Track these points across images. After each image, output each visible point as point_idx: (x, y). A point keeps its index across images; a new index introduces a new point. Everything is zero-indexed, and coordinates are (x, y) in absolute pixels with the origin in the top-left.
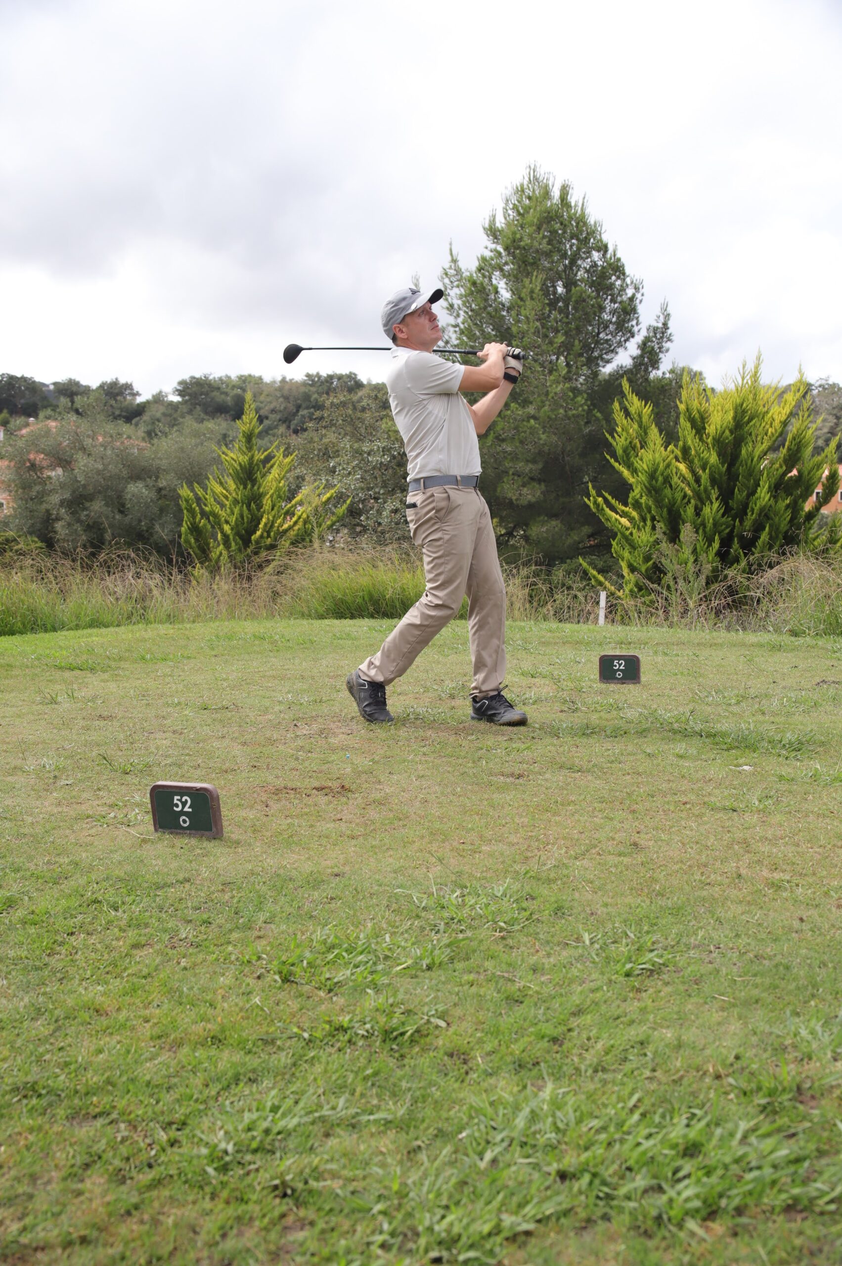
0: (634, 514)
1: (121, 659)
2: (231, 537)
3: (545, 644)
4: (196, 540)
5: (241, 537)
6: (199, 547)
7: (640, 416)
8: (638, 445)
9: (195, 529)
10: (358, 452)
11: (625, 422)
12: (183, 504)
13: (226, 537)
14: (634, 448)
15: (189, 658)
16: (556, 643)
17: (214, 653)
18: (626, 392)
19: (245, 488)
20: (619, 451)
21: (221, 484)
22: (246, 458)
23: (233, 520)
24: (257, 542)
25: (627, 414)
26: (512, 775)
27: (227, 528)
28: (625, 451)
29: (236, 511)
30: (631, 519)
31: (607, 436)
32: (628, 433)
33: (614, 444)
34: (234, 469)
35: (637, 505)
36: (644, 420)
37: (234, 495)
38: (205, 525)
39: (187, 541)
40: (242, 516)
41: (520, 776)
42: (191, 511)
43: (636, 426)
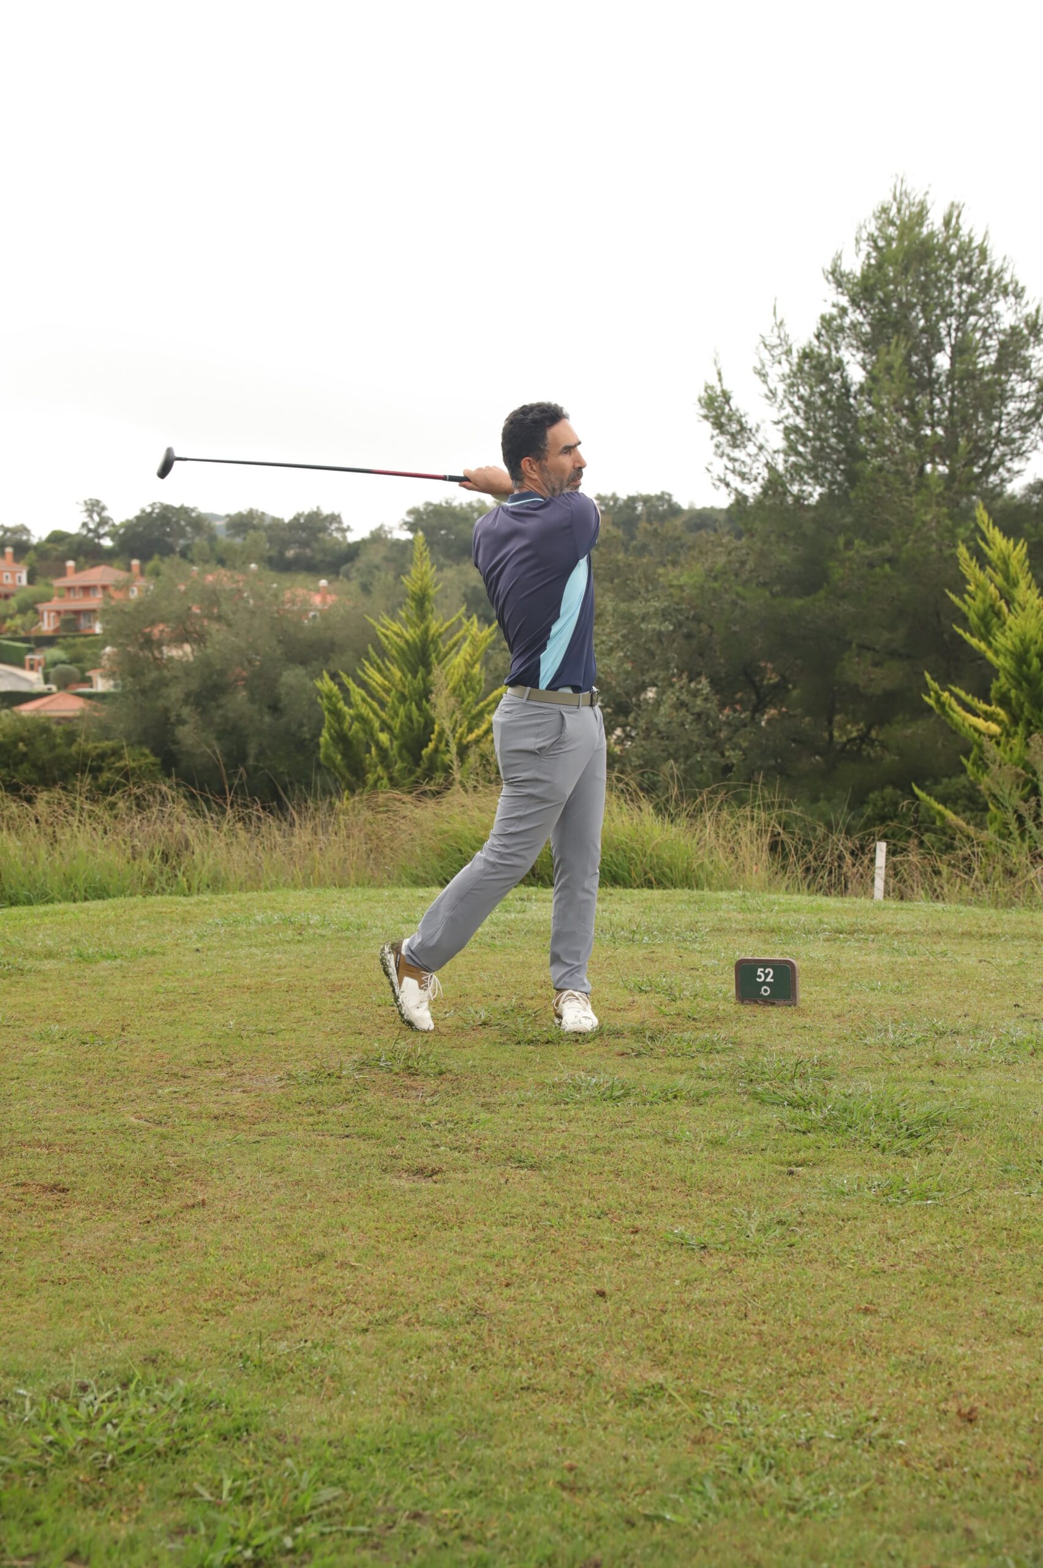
0: (1002, 714)
1: (49, 955)
2: (393, 753)
3: (718, 930)
4: (345, 755)
5: (409, 750)
6: (349, 767)
7: (1006, 562)
8: (1005, 609)
9: (342, 739)
10: (628, 618)
11: (981, 576)
12: (325, 703)
13: (382, 751)
14: (998, 614)
15: (153, 953)
16: (737, 931)
17: (199, 945)
18: (983, 527)
19: (415, 677)
20: (973, 618)
21: (380, 671)
22: (418, 632)
23: (396, 724)
24: (432, 758)
25: (983, 560)
26: (420, 1171)
27: (384, 737)
28: (983, 618)
29: (402, 711)
30: (999, 723)
31: (952, 597)
32: (985, 591)
33: (965, 608)
34: (402, 652)
35: (1004, 701)
36: (1012, 570)
37: (400, 687)
38: (357, 732)
39: (328, 757)
40: (409, 718)
41: (434, 1172)
42: (337, 714)
43: (999, 579)
